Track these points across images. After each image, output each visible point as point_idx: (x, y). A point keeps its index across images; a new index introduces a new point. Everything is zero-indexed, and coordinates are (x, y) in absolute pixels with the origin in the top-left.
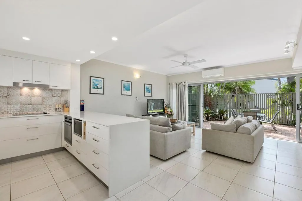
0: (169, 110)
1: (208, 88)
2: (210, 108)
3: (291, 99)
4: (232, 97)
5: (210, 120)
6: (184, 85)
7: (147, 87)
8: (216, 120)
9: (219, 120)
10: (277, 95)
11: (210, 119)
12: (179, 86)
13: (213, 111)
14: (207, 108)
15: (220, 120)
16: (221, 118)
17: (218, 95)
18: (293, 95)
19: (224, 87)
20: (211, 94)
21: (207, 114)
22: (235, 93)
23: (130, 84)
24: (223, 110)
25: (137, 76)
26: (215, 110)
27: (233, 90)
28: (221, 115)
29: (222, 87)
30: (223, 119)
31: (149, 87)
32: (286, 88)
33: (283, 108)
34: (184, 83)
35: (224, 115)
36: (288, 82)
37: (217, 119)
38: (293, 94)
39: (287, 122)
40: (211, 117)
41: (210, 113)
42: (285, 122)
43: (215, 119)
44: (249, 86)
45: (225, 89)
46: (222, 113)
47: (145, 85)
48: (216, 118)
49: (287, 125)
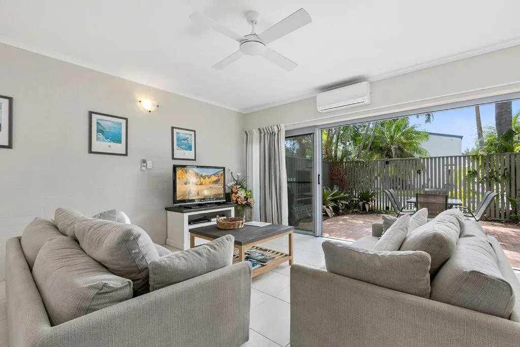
0: (242, 194)
1: (339, 147)
2: (342, 189)
3: (507, 166)
4: (386, 165)
5: (343, 214)
6: (277, 133)
7: (181, 135)
8: (353, 213)
9: (360, 214)
10: (478, 159)
11: (341, 211)
12: (266, 136)
13: (347, 195)
14: (335, 188)
15: (362, 214)
16: (364, 209)
17: (357, 162)
18: (510, 158)
19: (369, 146)
20: (345, 160)
21: (335, 201)
22: (391, 157)
23: (121, 124)
24: (368, 192)
25: (147, 104)
26: (352, 193)
27: (387, 153)
28: (364, 201)
29: (365, 147)
30: (367, 210)
31: (187, 136)
32: (496, 145)
33: (490, 185)
34: (276, 128)
35: (370, 203)
36: (500, 131)
37: (356, 212)
38: (510, 155)
39: (500, 216)
40: (343, 208)
41: (342, 199)
42: (495, 215)
43: (351, 211)
44: (416, 143)
45: (371, 149)
46: (366, 198)
47: (175, 131)
48: (355, 208)
49: (499, 221)
